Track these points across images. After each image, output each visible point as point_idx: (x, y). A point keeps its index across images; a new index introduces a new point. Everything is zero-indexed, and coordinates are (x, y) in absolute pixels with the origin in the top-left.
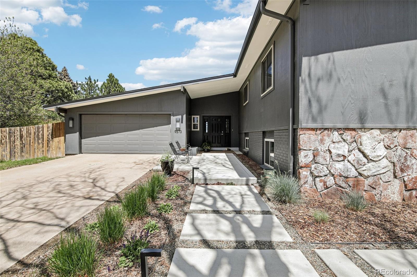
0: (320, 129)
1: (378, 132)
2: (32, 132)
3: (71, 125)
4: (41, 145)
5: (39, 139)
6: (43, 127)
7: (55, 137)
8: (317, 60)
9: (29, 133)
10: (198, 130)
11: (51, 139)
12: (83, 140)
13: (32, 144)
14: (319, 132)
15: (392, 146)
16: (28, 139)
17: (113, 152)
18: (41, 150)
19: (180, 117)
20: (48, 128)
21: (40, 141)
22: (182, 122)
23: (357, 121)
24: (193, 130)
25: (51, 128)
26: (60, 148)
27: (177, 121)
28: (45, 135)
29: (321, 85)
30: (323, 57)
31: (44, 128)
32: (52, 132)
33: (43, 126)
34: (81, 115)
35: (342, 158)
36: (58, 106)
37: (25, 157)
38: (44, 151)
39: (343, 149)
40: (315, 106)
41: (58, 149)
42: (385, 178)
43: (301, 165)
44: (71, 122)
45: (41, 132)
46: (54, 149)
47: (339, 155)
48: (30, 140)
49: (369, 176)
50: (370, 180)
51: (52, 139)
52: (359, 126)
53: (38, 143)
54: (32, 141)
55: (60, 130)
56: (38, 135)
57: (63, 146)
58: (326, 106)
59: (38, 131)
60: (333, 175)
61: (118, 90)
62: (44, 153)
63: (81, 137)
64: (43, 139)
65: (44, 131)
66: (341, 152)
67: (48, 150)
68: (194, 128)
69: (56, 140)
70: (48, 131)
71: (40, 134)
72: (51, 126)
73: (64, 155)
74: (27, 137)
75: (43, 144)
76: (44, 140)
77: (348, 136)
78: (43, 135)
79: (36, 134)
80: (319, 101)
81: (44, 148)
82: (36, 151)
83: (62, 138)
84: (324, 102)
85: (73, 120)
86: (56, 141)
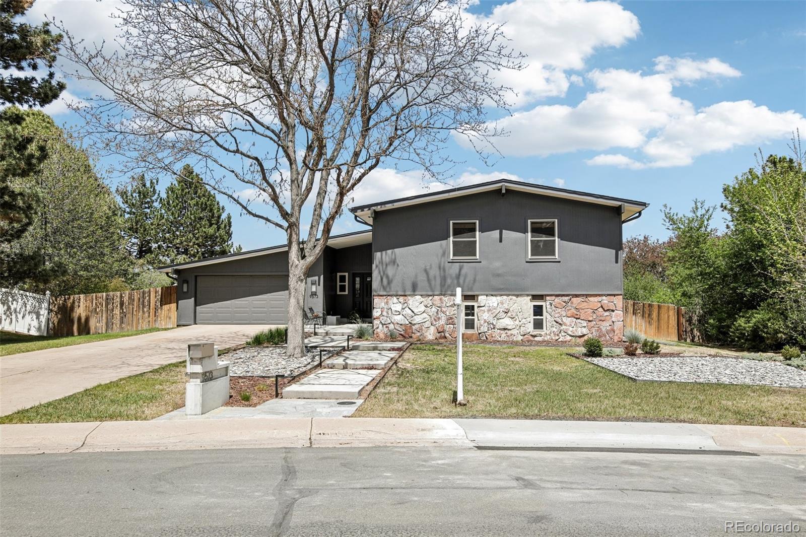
0: (385, 296)
1: (420, 297)
2: (136, 298)
3: (185, 290)
4: (147, 314)
5: (144, 306)
6: (149, 292)
7: (165, 305)
8: (386, 253)
9: (131, 298)
10: (347, 293)
11: (159, 306)
12: (197, 307)
13: (135, 313)
14: (385, 297)
15: (428, 306)
16: (131, 307)
17: (235, 322)
18: (147, 320)
19: (316, 278)
20: (156, 293)
21: (145, 310)
22: (319, 285)
23: (411, 290)
24: (338, 293)
25: (160, 293)
26: (170, 318)
27: (312, 284)
28: (151, 302)
29: (389, 268)
30: (389, 252)
31: (151, 293)
32: (161, 298)
33: (150, 290)
34: (196, 277)
35: (398, 313)
36: (175, 268)
37: (126, 330)
38: (151, 322)
39: (398, 307)
40: (385, 281)
41: (168, 319)
42: (426, 325)
43: (375, 317)
44: (185, 286)
45: (147, 298)
46: (163, 318)
47: (396, 311)
48: (133, 308)
49: (415, 324)
50: (417, 326)
51: (161, 306)
52: (412, 293)
53: (143, 311)
54: (135, 310)
55: (171, 294)
56: (143, 301)
57: (174, 315)
58: (392, 281)
59: (143, 297)
60: (393, 323)
61: (202, 203)
62: (151, 324)
63: (196, 305)
64: (150, 306)
65: (151, 297)
66: (398, 310)
67: (155, 320)
68: (340, 291)
69: (166, 307)
70: (156, 296)
71: (146, 301)
72: (160, 291)
73: (176, 326)
74: (129, 304)
75: (149, 313)
76: (151, 308)
77: (401, 299)
78: (150, 302)
79: (141, 300)
80: (387, 277)
81: (151, 317)
82: (140, 321)
83: (174, 306)
84: (390, 279)
85: (187, 283)
86: (166, 309)
